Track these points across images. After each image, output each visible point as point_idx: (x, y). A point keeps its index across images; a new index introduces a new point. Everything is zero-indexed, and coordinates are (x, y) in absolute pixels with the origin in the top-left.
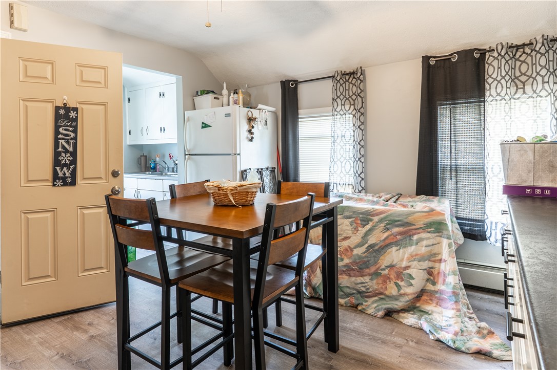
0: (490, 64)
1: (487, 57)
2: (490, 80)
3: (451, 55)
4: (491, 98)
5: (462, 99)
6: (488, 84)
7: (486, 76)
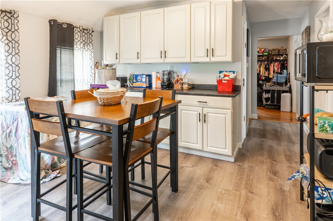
0: (76, 33)
1: (75, 30)
2: (76, 41)
3: (63, 23)
4: (77, 49)
5: (67, 46)
6: (75, 42)
7: (75, 39)
